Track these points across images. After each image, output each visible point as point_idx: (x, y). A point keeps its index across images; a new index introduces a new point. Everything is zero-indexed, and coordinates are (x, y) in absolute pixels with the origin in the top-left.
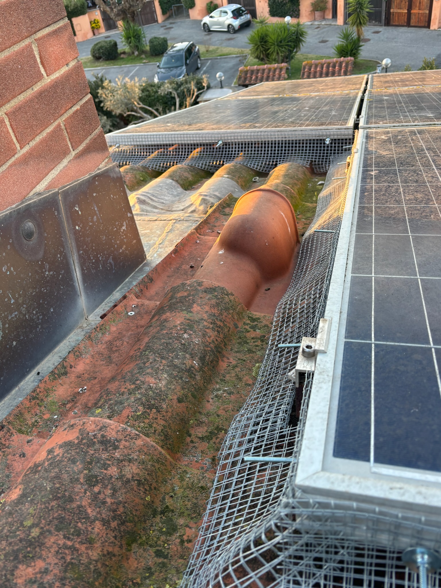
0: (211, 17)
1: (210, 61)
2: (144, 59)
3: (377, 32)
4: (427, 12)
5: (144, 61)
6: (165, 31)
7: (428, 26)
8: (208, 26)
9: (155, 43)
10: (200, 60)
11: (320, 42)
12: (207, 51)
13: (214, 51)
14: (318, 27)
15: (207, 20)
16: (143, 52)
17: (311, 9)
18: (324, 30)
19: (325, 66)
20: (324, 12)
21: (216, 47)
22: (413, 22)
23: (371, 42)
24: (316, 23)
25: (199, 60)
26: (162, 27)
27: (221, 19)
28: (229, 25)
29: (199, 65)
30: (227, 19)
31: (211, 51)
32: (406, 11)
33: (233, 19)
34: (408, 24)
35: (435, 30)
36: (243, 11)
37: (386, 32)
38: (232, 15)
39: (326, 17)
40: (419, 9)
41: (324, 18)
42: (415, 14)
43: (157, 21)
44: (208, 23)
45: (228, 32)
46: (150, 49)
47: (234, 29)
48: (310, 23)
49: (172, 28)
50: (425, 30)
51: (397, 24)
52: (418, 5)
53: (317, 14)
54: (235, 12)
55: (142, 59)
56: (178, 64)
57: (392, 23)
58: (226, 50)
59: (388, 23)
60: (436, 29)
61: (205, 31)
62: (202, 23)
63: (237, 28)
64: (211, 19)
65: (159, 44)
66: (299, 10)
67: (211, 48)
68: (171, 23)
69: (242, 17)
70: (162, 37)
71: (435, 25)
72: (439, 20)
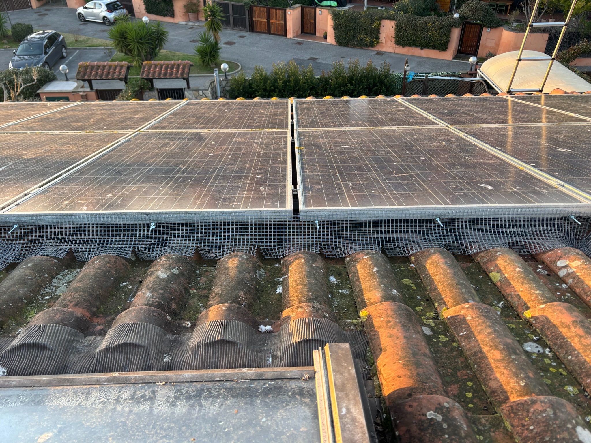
0: (86, 8)
1: (78, 51)
2: (6, 44)
3: (243, 37)
4: (283, 23)
5: (5, 46)
6: (38, 17)
7: (285, 35)
8: (83, 16)
9: (17, 29)
10: (66, 49)
11: (191, 42)
12: (76, 41)
13: (85, 41)
14: (192, 28)
15: (81, 10)
16: (6, 37)
17: (185, 10)
18: (197, 30)
19: (164, 67)
20: (198, 14)
21: (87, 37)
22: (272, 30)
23: (236, 45)
24: (190, 24)
25: (64, 49)
26: (36, 13)
27: (96, 11)
28: (104, 18)
29: (65, 54)
30: (102, 11)
31: (80, 41)
32: (266, 21)
33: (107, 12)
34: (269, 32)
35: (291, 39)
36: (118, 6)
37: (250, 37)
38: (106, 9)
39: (200, 19)
40: (276, 20)
41: (198, 20)
42: (273, 24)
43: (31, 6)
44: (83, 13)
45: (104, 23)
46: (13, 35)
47: (109, 21)
48: (184, 23)
49: (47, 14)
50: (282, 38)
51: (260, 31)
52: (275, 16)
53: (191, 15)
54: (111, 6)
55: (3, 44)
56: (37, 52)
57: (255, 29)
58: (97, 41)
59: (252, 29)
60: (292, 37)
61: (81, 21)
62: (77, 13)
63: (112, 21)
64: (85, 10)
65: (22, 30)
66: (173, 10)
67: (82, 38)
68: (46, 10)
69: (117, 11)
70: (27, 23)
71: (290, 34)
72: (293, 31)
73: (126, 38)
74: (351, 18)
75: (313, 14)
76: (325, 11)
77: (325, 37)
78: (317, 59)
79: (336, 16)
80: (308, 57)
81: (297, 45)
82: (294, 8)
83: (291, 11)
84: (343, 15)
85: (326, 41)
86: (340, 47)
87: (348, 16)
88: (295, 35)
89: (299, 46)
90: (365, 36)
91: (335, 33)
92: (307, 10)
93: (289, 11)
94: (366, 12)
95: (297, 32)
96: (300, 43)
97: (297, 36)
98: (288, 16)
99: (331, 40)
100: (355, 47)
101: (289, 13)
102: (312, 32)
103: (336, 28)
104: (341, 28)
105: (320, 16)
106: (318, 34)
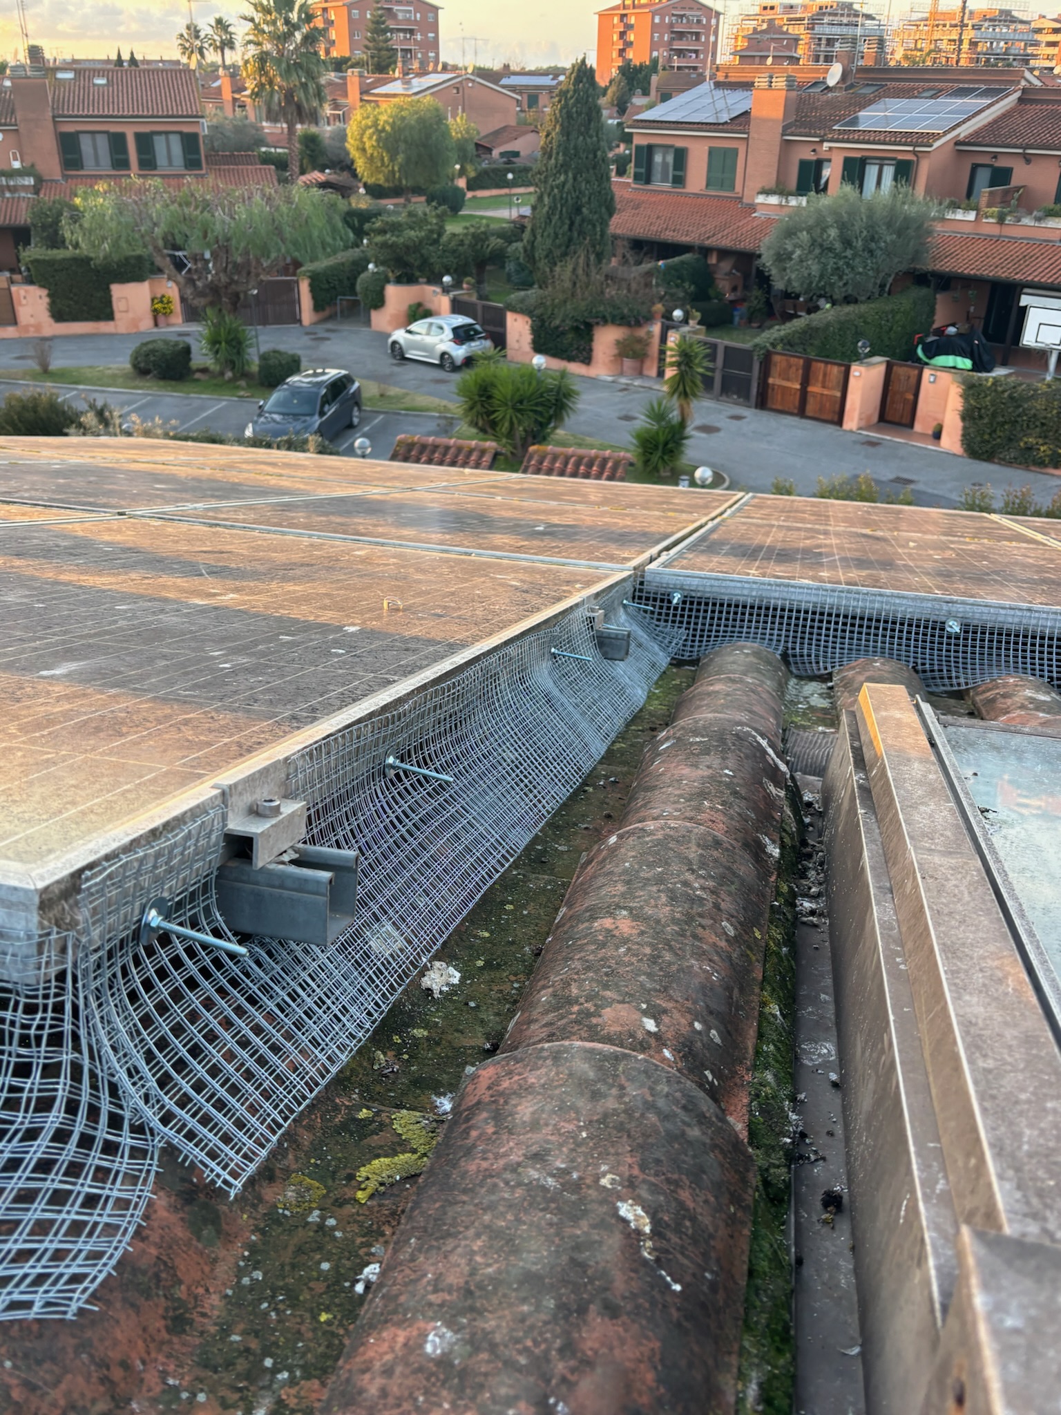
0: (410, 332)
1: (381, 417)
2: (243, 389)
3: (738, 418)
4: (838, 394)
5: (242, 393)
6: (310, 343)
7: (839, 422)
8: (401, 348)
9: (271, 362)
10: (360, 410)
11: (621, 418)
12: (382, 395)
13: (398, 398)
14: (625, 389)
15: (399, 335)
16: (245, 375)
17: (615, 351)
18: (636, 396)
19: (572, 460)
20: (642, 362)
21: (404, 391)
22: (811, 408)
23: (721, 434)
24: (623, 380)
25: (356, 409)
26: (307, 334)
27: (429, 340)
28: (443, 354)
29: (356, 421)
30: (442, 341)
31: (389, 397)
32: (798, 387)
33: (452, 344)
34: (801, 412)
35: (851, 431)
36: (477, 332)
37: (755, 420)
38: (451, 336)
39: (646, 372)
40: (824, 387)
41: (640, 373)
42: (815, 395)
43: (300, 321)
44: (402, 341)
45: (440, 366)
46: (260, 372)
47: (452, 363)
48: (610, 379)
49: (328, 339)
50: (831, 429)
51: (779, 407)
52: (821, 378)
53: (628, 363)
54: (461, 332)
55: (238, 388)
56: (305, 409)
57: (769, 405)
58: (422, 400)
59: (762, 403)
60: (854, 429)
61: (394, 357)
62: (390, 340)
63: (459, 362)
64: (409, 336)
65: (281, 364)
66: (591, 350)
67: (393, 391)
68: (328, 330)
69: (473, 344)
70: (291, 352)
71: (852, 421)
72: (861, 414)
73: (490, 397)
74: (1011, 397)
75: (913, 381)
76: (945, 377)
77: (937, 435)
78: (910, 482)
79: (971, 390)
80: (891, 476)
81: (865, 446)
82: (870, 365)
83: (862, 369)
84: (989, 388)
85: (938, 445)
86: (971, 461)
87: (1004, 392)
88: (863, 424)
89: (871, 450)
90: (1041, 441)
91: (965, 428)
92: (902, 371)
93: (857, 370)
94: (1049, 386)
95: (869, 418)
96: (873, 444)
97: (868, 427)
98: (852, 381)
99: (951, 441)
100: (1010, 463)
101: (857, 374)
102: (906, 420)
103: (967, 416)
104: (981, 417)
105: (931, 386)
106: (918, 427)
